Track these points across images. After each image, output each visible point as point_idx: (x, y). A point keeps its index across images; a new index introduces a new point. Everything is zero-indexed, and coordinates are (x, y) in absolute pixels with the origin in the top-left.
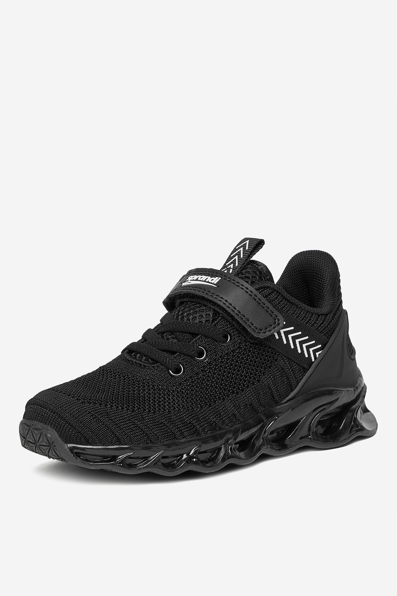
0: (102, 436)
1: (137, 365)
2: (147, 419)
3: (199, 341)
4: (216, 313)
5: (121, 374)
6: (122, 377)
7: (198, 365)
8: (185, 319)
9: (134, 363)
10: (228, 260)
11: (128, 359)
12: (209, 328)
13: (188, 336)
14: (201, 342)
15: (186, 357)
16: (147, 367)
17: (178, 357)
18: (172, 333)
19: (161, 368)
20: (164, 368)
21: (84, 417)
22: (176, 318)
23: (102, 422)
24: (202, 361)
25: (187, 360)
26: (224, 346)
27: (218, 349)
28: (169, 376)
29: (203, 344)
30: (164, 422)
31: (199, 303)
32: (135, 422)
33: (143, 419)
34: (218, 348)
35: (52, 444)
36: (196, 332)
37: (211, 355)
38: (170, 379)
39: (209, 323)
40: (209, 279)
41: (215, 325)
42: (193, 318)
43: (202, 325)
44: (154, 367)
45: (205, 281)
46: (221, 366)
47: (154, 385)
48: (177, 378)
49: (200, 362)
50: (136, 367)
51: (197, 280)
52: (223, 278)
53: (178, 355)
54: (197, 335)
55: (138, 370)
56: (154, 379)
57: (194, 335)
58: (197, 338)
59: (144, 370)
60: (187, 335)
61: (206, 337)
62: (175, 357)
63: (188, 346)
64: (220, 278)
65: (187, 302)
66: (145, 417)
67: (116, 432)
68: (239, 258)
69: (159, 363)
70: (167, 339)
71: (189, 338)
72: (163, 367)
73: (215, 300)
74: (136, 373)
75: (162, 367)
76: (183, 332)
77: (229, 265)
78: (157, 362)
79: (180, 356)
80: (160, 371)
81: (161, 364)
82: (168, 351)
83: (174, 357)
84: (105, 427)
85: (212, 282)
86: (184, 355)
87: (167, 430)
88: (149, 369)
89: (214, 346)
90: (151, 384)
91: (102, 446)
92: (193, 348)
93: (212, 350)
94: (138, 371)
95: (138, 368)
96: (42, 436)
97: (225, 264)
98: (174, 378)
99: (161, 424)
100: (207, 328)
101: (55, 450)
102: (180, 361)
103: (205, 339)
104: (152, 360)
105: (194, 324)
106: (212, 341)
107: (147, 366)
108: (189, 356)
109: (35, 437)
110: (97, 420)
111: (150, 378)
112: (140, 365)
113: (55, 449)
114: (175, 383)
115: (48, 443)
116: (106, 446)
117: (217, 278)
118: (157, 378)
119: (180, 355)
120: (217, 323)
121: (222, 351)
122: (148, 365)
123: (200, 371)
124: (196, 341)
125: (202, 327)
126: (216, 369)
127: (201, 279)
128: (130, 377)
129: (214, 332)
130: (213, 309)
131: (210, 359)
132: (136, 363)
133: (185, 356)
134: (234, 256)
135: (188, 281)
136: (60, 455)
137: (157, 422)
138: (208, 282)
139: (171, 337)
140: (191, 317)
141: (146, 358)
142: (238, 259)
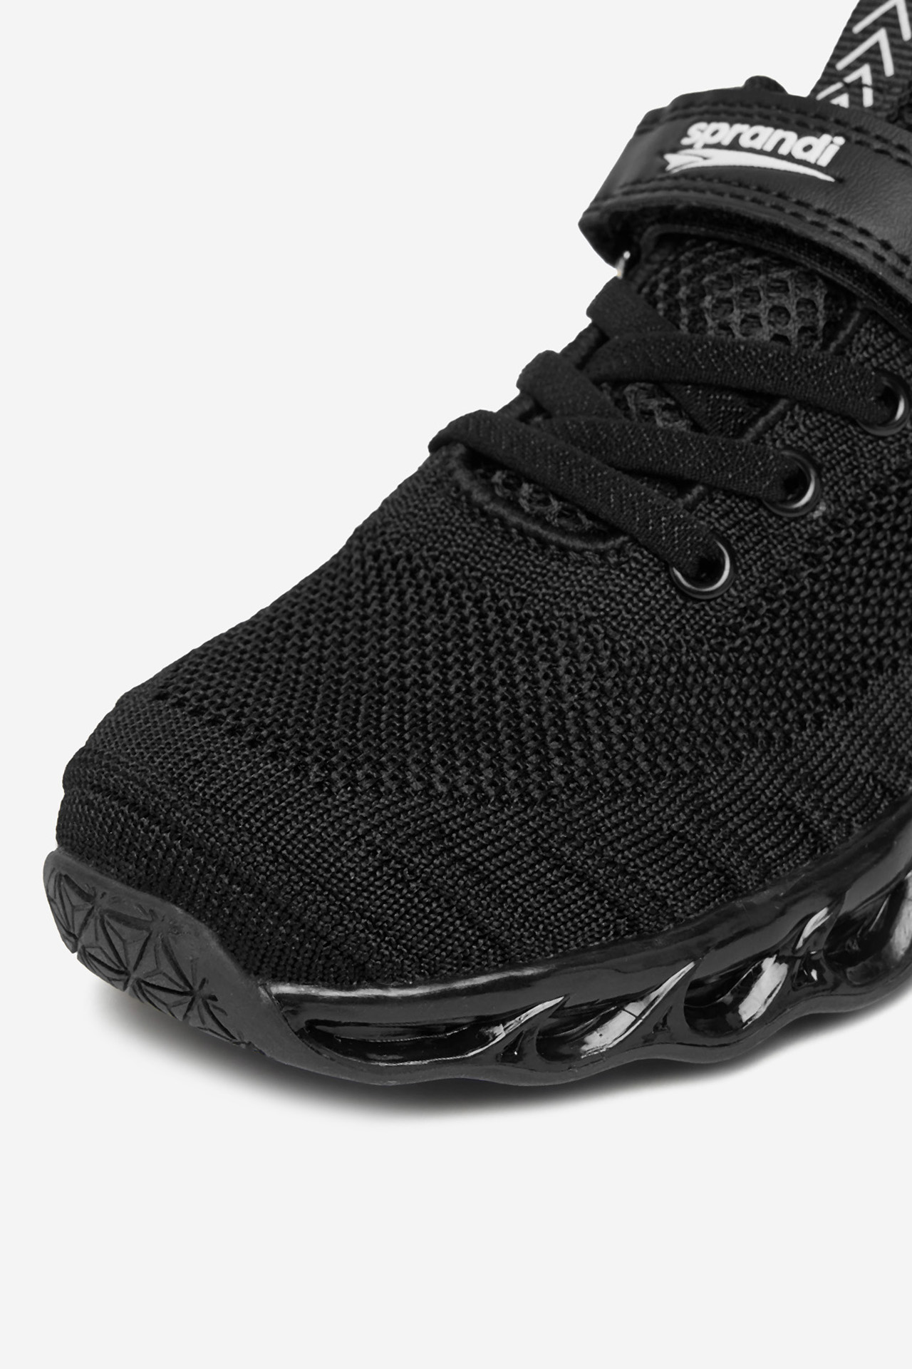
0: (426, 941)
1: (526, 541)
2: (609, 830)
3: (782, 425)
4: (836, 294)
5: (462, 587)
6: (470, 604)
7: (786, 535)
8: (710, 323)
9: (514, 531)
10: (843, 48)
11: (480, 507)
12: (819, 369)
13: (732, 401)
14: (792, 431)
15: (737, 506)
16: (573, 555)
17: (705, 506)
18: (660, 387)
19: (635, 560)
20: (651, 560)
21: (339, 865)
22: (667, 311)
23: (418, 878)
24: (803, 517)
25: (741, 516)
26: (883, 438)
27: (862, 456)
28: (674, 598)
29: (802, 439)
30: (682, 827)
31: (758, 253)
32: (563, 854)
33: (593, 832)
34: (861, 449)
35: (201, 986)
36: (768, 385)
37: (836, 483)
38: (679, 611)
39: (816, 338)
40: (793, 142)
41: (840, 352)
42: (743, 321)
43: (789, 354)
44: (603, 554)
45: (774, 153)
46: (878, 527)
47: (618, 648)
48: (708, 601)
49: (796, 520)
50: (525, 552)
51: (735, 145)
52: (855, 136)
53: (701, 498)
54: (772, 399)
55: (538, 570)
56: (614, 618)
57: (761, 400)
58: (773, 412)
59: (560, 567)
60: (726, 401)
61: (811, 407)
62: (690, 508)
63: (744, 455)
64: (840, 141)
65: (701, 240)
66: (602, 820)
67: (485, 918)
68: (896, 41)
69: (625, 534)
70: (643, 413)
71: (737, 412)
72: (644, 557)
73: (838, 245)
74: (529, 586)
75: (641, 553)
76: (710, 387)
77: (851, 68)
78: (614, 531)
79: (712, 501)
80: (635, 577)
81: (634, 540)
82: (652, 476)
83: (685, 507)
84: (434, 900)
85: (810, 157)
86: (728, 493)
87: (696, 864)
88: (582, 562)
89: (846, 442)
90: (606, 647)
91: (426, 984)
92: (764, 465)
93: (838, 463)
94: (540, 574)
95: (537, 558)
96: (150, 947)
97: (831, 65)
98: (697, 606)
99: (670, 837)
100: (811, 367)
101: (216, 1012)
102: (712, 524)
103: (805, 416)
104: (591, 516)
105: (755, 350)
106: (837, 422)
107: (574, 550)
108: (748, 498)
109: (117, 948)
110: (397, 870)
111: (595, 614)
112: (543, 543)
113: (215, 1007)
114: (704, 627)
115: (182, 983)
116: (446, 980)
117: (826, 138)
118: (629, 611)
119: (710, 494)
120: (850, 338)
121: (879, 461)
122: (579, 544)
123: (798, 561)
124: (770, 427)
125: (789, 367)
126: (857, 543)
127: (757, 144)
128: (505, 605)
129: (845, 383)
130: (827, 281)
131: (834, 502)
132: (521, 532)
133: (729, 497)
134: (868, 32)
135: (691, 147)
136: (240, 1034)
137: (653, 834)
138: (790, 158)
139: (659, 406)
140: (735, 317)
141: (563, 508)
142: (892, 45)
